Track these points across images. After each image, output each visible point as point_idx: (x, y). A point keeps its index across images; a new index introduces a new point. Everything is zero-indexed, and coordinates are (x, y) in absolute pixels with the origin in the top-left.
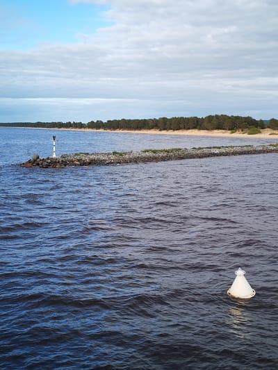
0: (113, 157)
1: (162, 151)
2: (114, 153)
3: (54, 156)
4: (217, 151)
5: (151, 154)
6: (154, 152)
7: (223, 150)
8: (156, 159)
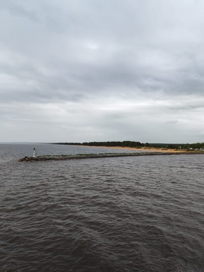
0: (61, 157)
1: (85, 155)
2: (62, 155)
3: (34, 156)
4: (109, 155)
5: (79, 156)
6: (81, 155)
7: (112, 155)
8: (81, 158)
